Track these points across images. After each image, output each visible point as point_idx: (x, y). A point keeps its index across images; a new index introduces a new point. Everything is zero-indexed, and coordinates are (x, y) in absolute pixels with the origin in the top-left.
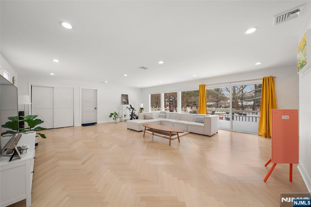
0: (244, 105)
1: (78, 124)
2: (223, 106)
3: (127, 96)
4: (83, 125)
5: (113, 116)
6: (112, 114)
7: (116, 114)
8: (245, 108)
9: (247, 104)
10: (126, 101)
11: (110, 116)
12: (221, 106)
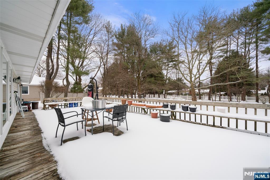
0: (202, 93)
2: (184, 93)
8: (202, 95)
9: (204, 92)
12: (182, 93)
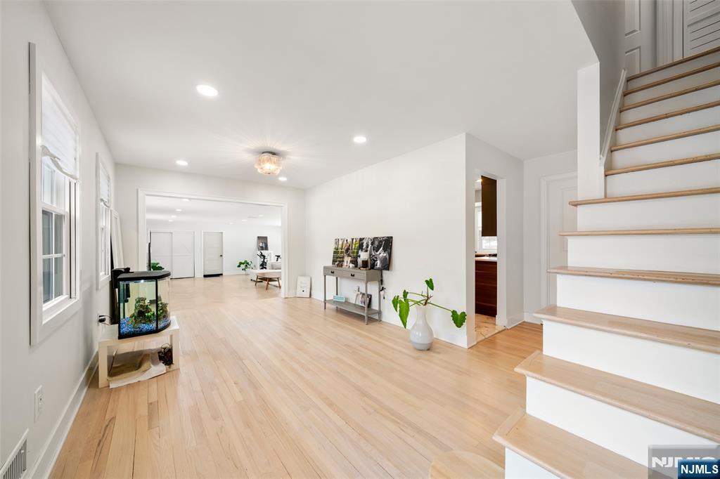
1: (200, 275)
3: (266, 238)
4: (205, 276)
5: (243, 266)
6: (241, 263)
7: (248, 263)
10: (264, 246)
11: (239, 266)
